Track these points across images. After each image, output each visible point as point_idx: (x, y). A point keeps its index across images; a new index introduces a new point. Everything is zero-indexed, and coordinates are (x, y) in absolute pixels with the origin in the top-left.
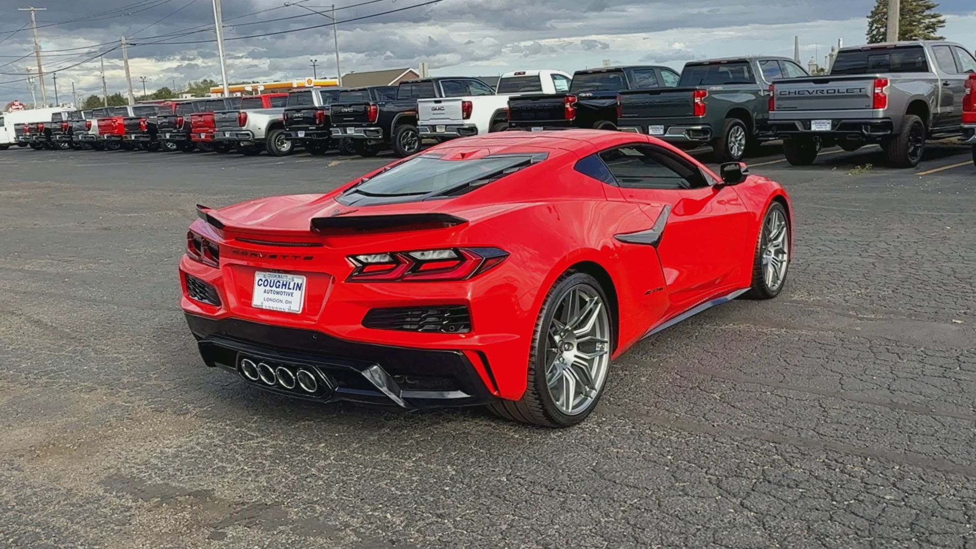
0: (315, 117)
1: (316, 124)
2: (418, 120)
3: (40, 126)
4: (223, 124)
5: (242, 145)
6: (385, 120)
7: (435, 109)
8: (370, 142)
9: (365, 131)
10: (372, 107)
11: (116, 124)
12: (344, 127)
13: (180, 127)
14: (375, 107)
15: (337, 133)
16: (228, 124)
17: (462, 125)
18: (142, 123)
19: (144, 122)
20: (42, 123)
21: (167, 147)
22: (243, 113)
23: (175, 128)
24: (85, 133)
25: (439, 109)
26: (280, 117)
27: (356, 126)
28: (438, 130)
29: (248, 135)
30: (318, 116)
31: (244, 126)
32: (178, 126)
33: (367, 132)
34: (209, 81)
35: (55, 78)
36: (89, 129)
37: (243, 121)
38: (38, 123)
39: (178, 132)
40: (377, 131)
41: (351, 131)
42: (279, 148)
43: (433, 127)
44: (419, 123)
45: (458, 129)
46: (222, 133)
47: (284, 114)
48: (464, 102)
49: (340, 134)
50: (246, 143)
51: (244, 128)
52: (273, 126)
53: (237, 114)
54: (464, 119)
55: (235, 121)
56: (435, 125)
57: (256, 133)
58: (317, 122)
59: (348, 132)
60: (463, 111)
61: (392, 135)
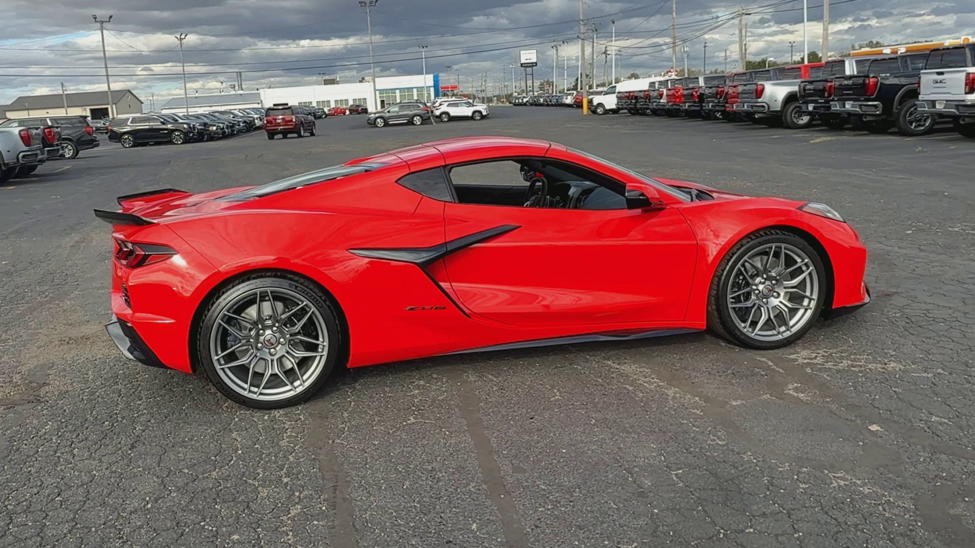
0: (824, 90)
1: (825, 97)
2: (919, 94)
3: (632, 94)
4: (744, 96)
5: (756, 117)
6: (886, 94)
7: (937, 82)
8: (866, 118)
9: (860, 106)
10: (872, 80)
11: (679, 93)
12: (843, 101)
13: (721, 98)
14: (875, 80)
15: (836, 107)
16: (747, 96)
17: (964, 101)
18: (694, 93)
19: (696, 92)
20: (633, 92)
21: (715, 115)
22: (761, 85)
23: (716, 98)
24: (658, 101)
25: (941, 82)
26: (795, 88)
27: (854, 100)
28: (938, 106)
29: (763, 106)
30: (827, 89)
31: (760, 97)
32: (718, 96)
33: (863, 107)
34: (875, 42)
35: (705, 47)
36: (661, 98)
37: (759, 93)
38: (630, 92)
39: (719, 102)
40: (875, 106)
41: (848, 106)
42: (795, 121)
43: (933, 103)
44: (920, 97)
45: (956, 105)
46: (742, 104)
47: (800, 86)
48: (968, 74)
49: (838, 108)
50: (760, 115)
51: (760, 100)
52: (791, 98)
53: (754, 85)
54: (966, 93)
55: (752, 93)
56: (935, 101)
57: (771, 105)
58: (826, 95)
59: (847, 106)
60: (966, 84)
61: (895, 110)
